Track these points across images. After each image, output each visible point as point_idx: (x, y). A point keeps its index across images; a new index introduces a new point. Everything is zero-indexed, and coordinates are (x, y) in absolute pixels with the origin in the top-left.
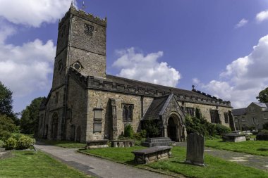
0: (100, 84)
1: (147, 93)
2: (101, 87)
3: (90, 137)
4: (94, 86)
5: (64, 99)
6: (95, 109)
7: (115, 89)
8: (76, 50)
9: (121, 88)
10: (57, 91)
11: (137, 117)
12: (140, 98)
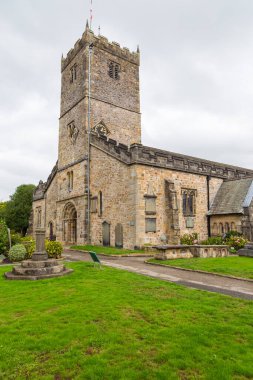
0: (151, 157)
1: (213, 172)
2: (152, 161)
3: (141, 240)
4: (142, 160)
5: (86, 182)
6: (147, 197)
7: (170, 165)
8: (98, 104)
9: (179, 163)
10: (70, 169)
11: (201, 208)
12: (205, 179)
